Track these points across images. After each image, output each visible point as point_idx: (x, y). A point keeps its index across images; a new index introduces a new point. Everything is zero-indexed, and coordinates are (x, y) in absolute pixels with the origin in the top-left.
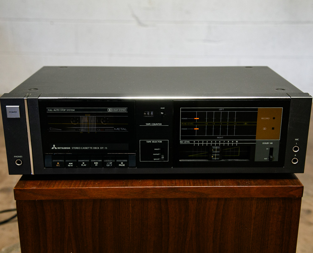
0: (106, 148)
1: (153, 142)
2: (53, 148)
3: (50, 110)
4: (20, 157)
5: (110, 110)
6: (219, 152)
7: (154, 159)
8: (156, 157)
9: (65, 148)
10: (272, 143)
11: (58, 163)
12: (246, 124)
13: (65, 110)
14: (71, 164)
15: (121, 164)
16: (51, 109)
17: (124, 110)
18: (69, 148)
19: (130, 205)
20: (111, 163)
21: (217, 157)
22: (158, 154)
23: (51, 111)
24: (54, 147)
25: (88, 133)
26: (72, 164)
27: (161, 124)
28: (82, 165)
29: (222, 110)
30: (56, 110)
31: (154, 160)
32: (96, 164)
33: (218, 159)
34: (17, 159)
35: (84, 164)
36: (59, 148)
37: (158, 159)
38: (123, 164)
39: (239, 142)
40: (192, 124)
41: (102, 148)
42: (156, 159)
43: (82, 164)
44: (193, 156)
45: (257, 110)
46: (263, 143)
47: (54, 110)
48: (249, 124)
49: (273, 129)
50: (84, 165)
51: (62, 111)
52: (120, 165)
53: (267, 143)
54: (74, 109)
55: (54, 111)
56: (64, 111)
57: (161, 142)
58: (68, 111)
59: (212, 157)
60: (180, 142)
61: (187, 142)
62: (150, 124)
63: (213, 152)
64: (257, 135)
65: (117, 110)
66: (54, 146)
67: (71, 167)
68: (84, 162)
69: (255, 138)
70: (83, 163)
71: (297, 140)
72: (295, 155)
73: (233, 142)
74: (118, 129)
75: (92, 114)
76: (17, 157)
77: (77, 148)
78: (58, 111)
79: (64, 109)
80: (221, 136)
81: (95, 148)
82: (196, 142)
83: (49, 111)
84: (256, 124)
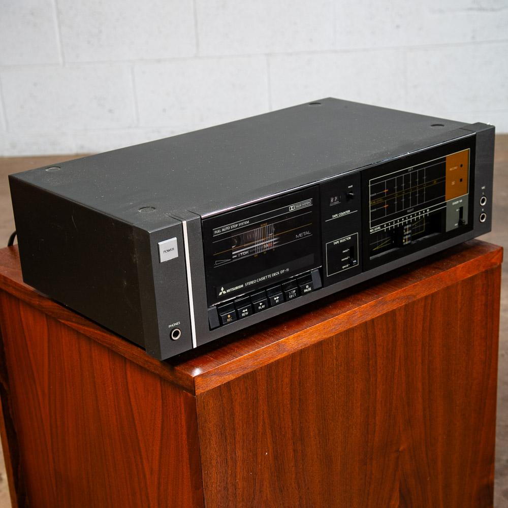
0: (288, 270)
1: (341, 241)
2: (220, 294)
3: (217, 232)
4: (177, 324)
5: (292, 208)
6: (410, 231)
7: (343, 267)
8: (345, 263)
9: (237, 288)
10: (461, 201)
11: (229, 316)
12: (435, 182)
13: (237, 225)
14: (245, 312)
15: (306, 289)
16: (219, 229)
17: (308, 203)
18: (242, 286)
19: (334, 345)
20: (294, 291)
21: (409, 239)
22: (347, 258)
23: (219, 233)
24: (223, 292)
25: (265, 253)
26: (246, 310)
27: (349, 211)
28: (260, 308)
29: (412, 171)
30: (226, 228)
31: (343, 269)
32: (276, 299)
33: (410, 242)
34: (173, 330)
35: (261, 306)
36: (228, 291)
37: (347, 266)
38: (309, 287)
39: (430, 209)
40: (380, 200)
41: (282, 272)
42: (345, 267)
43: (260, 306)
44: (377, 248)
45: (445, 159)
46: (454, 204)
47: (223, 230)
48: (438, 181)
49: (461, 180)
50: (263, 307)
51: (233, 229)
52: (305, 291)
53: (457, 202)
54: (247, 220)
55: (224, 232)
56: (236, 228)
57: (350, 238)
58: (241, 226)
59: (404, 241)
60: (371, 231)
61: (378, 228)
62: (337, 215)
63: (405, 234)
64: (447, 196)
65: (300, 205)
66: (222, 289)
67: (246, 316)
68: (261, 302)
69: (444, 199)
70: (261, 304)
71: (483, 188)
72: (483, 210)
73: (424, 212)
74: (300, 235)
75: (269, 222)
76: (172, 325)
77: (252, 282)
78: (228, 230)
79: (235, 224)
80: (411, 209)
81: (274, 275)
82: (387, 225)
83: (216, 234)
84: (445, 179)
